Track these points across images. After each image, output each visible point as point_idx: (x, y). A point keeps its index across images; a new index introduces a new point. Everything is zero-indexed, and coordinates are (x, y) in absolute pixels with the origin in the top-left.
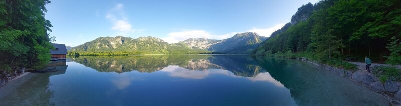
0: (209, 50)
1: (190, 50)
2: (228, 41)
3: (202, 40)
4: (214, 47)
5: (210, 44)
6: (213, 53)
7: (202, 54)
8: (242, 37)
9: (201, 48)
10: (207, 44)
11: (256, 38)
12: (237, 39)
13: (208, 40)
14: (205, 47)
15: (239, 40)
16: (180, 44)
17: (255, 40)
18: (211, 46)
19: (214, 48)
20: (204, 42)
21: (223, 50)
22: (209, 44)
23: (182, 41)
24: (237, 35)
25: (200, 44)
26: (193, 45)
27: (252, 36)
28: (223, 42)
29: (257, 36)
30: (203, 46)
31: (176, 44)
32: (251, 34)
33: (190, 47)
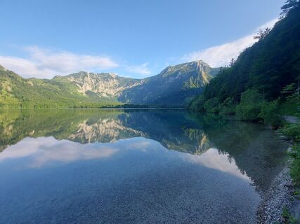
0: (119, 99)
1: (82, 99)
2: (153, 82)
3: (106, 77)
4: (128, 93)
5: (122, 88)
6: (125, 106)
7: (106, 107)
8: (177, 72)
9: (104, 95)
10: (116, 87)
11: (203, 73)
12: (168, 77)
13: (117, 78)
14: (112, 92)
15: (172, 79)
16: (58, 84)
17: (201, 78)
18: (124, 91)
19: (130, 96)
20: (111, 83)
21: (144, 100)
22: (119, 86)
23: (63, 75)
24: (167, 69)
25: (102, 86)
26: (89, 88)
27: (194, 70)
28: (144, 85)
29: (204, 68)
30: (109, 92)
31: (46, 81)
32: (194, 65)
33: (82, 91)
